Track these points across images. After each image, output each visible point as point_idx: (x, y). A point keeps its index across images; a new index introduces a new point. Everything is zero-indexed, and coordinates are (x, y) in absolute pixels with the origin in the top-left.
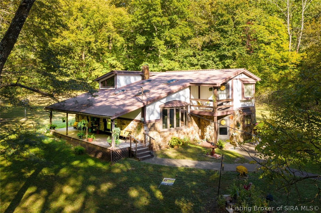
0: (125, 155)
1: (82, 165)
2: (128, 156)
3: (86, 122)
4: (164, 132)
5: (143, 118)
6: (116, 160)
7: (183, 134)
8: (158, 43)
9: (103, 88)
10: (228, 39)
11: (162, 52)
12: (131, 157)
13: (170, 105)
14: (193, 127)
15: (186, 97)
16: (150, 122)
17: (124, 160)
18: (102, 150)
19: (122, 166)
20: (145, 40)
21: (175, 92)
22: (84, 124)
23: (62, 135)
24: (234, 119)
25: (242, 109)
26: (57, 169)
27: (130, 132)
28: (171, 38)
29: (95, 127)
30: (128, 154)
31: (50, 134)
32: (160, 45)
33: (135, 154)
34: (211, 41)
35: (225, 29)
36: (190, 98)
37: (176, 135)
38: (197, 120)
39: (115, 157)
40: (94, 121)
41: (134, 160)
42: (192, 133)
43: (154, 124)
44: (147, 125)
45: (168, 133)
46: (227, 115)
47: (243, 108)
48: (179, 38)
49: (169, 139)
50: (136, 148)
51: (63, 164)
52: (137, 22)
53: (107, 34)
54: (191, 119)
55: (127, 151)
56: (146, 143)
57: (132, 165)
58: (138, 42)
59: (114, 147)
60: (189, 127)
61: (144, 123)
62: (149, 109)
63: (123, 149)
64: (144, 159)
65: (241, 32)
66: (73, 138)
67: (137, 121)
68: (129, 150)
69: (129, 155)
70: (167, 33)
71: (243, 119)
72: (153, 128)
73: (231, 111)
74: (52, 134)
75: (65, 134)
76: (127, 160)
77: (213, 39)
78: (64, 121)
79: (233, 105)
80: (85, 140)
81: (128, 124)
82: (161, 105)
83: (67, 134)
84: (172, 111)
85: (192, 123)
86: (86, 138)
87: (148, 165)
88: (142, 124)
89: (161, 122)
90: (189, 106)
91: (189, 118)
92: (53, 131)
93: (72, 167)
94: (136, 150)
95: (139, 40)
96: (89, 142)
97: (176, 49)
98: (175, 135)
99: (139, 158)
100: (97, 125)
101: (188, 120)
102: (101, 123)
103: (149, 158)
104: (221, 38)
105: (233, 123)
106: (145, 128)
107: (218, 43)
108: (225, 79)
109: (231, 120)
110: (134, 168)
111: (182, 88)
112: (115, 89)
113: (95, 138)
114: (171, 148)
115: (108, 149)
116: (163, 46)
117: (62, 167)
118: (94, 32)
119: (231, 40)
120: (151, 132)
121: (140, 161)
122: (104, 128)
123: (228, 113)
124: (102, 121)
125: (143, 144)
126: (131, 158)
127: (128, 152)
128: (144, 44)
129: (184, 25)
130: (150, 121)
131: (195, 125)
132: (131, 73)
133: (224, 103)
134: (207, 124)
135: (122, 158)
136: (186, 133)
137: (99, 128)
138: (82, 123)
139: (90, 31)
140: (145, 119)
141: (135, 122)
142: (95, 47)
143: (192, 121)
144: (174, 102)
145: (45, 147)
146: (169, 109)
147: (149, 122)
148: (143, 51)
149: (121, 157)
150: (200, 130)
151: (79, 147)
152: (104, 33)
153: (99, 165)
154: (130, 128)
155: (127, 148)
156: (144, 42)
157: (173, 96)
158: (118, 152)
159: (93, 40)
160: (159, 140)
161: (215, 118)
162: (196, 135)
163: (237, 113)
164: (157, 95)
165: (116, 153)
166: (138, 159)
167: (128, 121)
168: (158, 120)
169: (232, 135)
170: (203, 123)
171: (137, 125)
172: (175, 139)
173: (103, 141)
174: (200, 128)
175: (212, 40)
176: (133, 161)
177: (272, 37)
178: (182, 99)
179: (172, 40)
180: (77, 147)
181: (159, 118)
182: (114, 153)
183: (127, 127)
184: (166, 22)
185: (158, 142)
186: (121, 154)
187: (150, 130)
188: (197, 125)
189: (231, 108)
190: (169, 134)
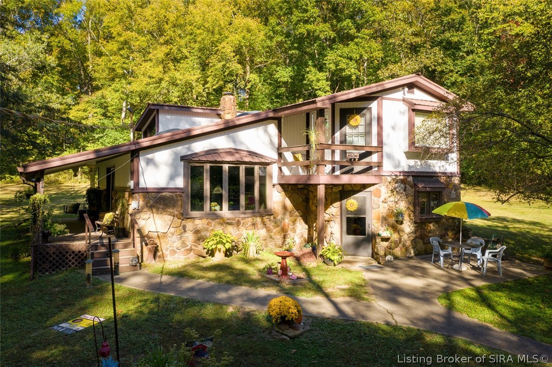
4: (193, 219)
6: (47, 271)
8: (315, 77)
14: (287, 216)
16: (152, 192)
20: (291, 73)
24: (384, 196)
25: (414, 177)
28: (337, 65)
36: (279, 148)
38: (301, 200)
44: (142, 198)
45: (205, 221)
49: (207, 235)
58: (279, 78)
61: (132, 193)
79: (381, 163)
82: (187, 155)
85: (286, 208)
89: (187, 194)
95: (282, 74)
98: (223, 227)
104: (444, 59)
105: (381, 206)
106: (134, 204)
109: (375, 199)
114: (210, 257)
116: (324, 81)
119: (468, 63)
128: (290, 81)
129: (364, 37)
140: (135, 184)
143: (284, 202)
146: (208, 164)
147: (148, 193)
149: (60, 264)
156: (290, 77)
158: (51, 252)
160: (179, 236)
162: (295, 235)
165: (47, 253)
168: (178, 189)
170: (314, 208)
179: (339, 68)
182: (41, 253)
186: (60, 259)
189: (376, 169)
190: (207, 224)
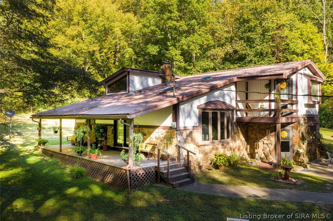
0: (149, 178)
1: (81, 194)
2: (154, 181)
3: (87, 129)
4: (204, 145)
5: (176, 123)
6: (136, 187)
7: (230, 150)
8: (174, 53)
9: (110, 94)
10: (255, 49)
11: (178, 63)
12: (159, 181)
13: (212, 106)
14: (240, 141)
15: (232, 97)
16: (186, 130)
17: (148, 187)
18: (112, 170)
19: (146, 196)
20: (157, 50)
21: (219, 87)
22: (84, 133)
23: (53, 152)
24: (299, 129)
25: (307, 117)
26: (39, 201)
27: (153, 144)
28: (189, 47)
29: (101, 141)
30: (154, 177)
31: (39, 152)
32: (176, 55)
33: (166, 177)
34: (236, 52)
35: (252, 36)
36: (236, 100)
37: (221, 151)
38: (244, 132)
39: (135, 181)
40: (100, 133)
41: (166, 187)
42: (239, 150)
43: (191, 133)
44: (181, 134)
45: (211, 147)
46: (292, 123)
47: (308, 115)
48: (198, 47)
49: (212, 156)
50: (168, 168)
51: (50, 192)
52: (149, 27)
53: (114, 42)
54: (238, 129)
55: (152, 172)
56: (181, 161)
57: (163, 194)
58: (150, 52)
59: (132, 166)
60: (235, 141)
61: (177, 130)
62: (184, 109)
63: (146, 168)
64: (181, 185)
65: (270, 41)
66: (69, 156)
67: (165, 128)
68: (156, 171)
69: (155, 179)
70: (183, 41)
71: (308, 130)
72: (190, 139)
73: (296, 117)
74: (41, 152)
75: (58, 150)
76: (154, 187)
77: (238, 48)
78: (56, 132)
79: (298, 110)
80: (87, 158)
81: (150, 133)
82: (201, 105)
83: (61, 151)
84: (215, 115)
85: (239, 136)
86: (88, 153)
87: (190, 195)
88: (173, 132)
89: (200, 130)
90: (235, 110)
91: (235, 129)
92: (43, 147)
93: (65, 197)
94: (168, 171)
95: (151, 50)
96: (92, 159)
97: (192, 63)
98: (219, 150)
99: (174, 183)
100: (103, 139)
101: (234, 131)
102: (109, 135)
103: (187, 183)
104: (246, 47)
105: (298, 134)
106: (179, 138)
107: (244, 53)
108: (292, 70)
109: (295, 130)
110: (169, 200)
111: (228, 83)
112: (127, 92)
113: (100, 154)
114: (214, 170)
115: (122, 169)
116: (180, 56)
117: (47, 198)
118: (99, 41)
119: (259, 50)
120: (188, 144)
121: (175, 187)
122: (113, 142)
123: (294, 121)
124: (111, 133)
125: (176, 163)
126: (159, 184)
127: (154, 174)
128: (157, 54)
130: (185, 128)
131: (242, 139)
132: (148, 72)
133: (288, 105)
134: (260, 137)
135: (145, 183)
136: (232, 148)
137: (106, 142)
138: (82, 130)
139: (93, 39)
140: (178, 124)
141: (162, 130)
142: (99, 59)
143: (238, 133)
144: (217, 102)
145: (28, 168)
146: (211, 111)
147: (184, 130)
148: (155, 66)
149: (143, 181)
150: (249, 146)
151: (77, 167)
152: (110, 41)
153: (109, 194)
154: (154, 140)
155: (152, 167)
156: (157, 52)
157: (217, 93)
158: (138, 174)
159: (97, 48)
160: (197, 158)
161: (279, 126)
162: (244, 153)
163: (302, 122)
164: (194, 90)
165: (136, 175)
166: (173, 185)
167: (150, 130)
168: (197, 127)
169: (296, 153)
170: (253, 136)
171: (165, 134)
172: (220, 156)
173: (113, 159)
174: (248, 144)
175: (237, 50)
176: (164, 189)
177: (306, 47)
178: (227, 101)
179: (190, 48)
180: (74, 168)
181: (198, 125)
182: (133, 176)
183: (149, 138)
184: (183, 27)
185: (196, 161)
186: (143, 178)
187: (185, 141)
188: (245, 139)
189: (295, 114)
190: (212, 149)
